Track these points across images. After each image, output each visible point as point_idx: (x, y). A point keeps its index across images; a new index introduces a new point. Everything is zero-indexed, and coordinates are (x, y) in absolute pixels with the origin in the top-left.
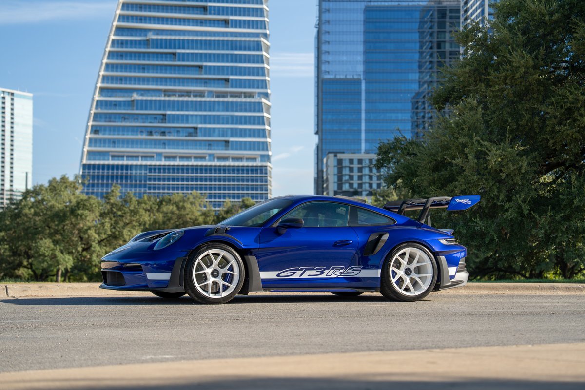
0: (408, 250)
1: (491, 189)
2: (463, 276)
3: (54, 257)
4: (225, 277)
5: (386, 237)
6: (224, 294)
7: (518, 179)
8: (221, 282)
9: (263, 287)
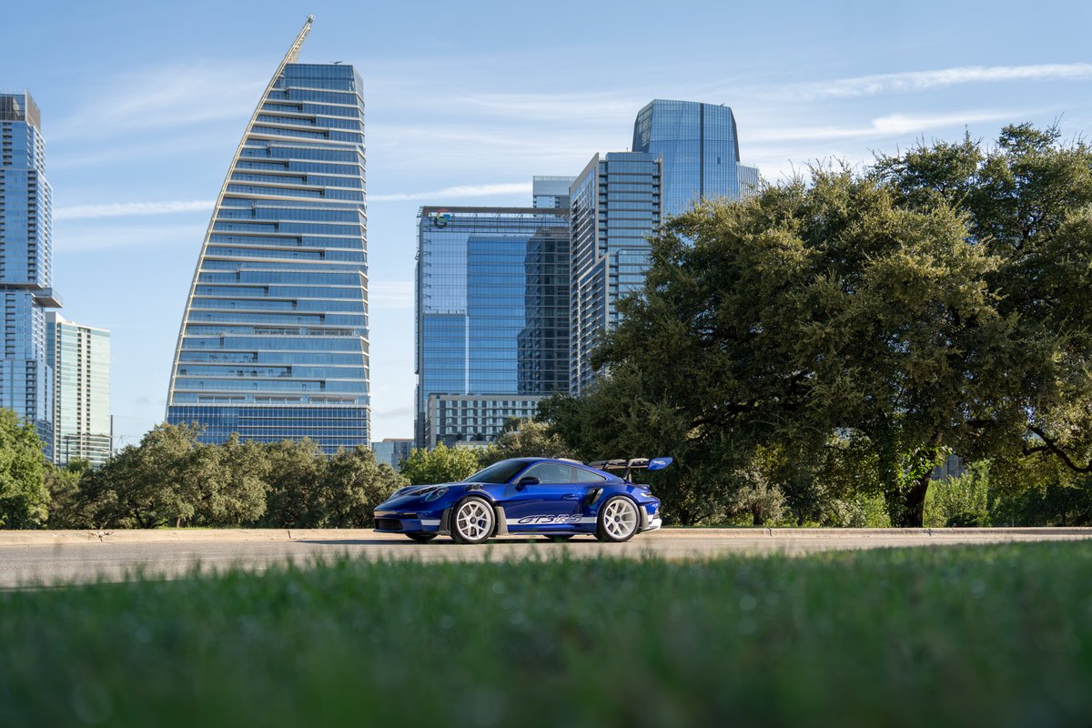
0: (617, 502)
1: (651, 445)
2: (658, 522)
3: (175, 504)
4: (480, 523)
5: (601, 491)
6: (480, 537)
7: (674, 436)
8: (478, 528)
9: (509, 531)
